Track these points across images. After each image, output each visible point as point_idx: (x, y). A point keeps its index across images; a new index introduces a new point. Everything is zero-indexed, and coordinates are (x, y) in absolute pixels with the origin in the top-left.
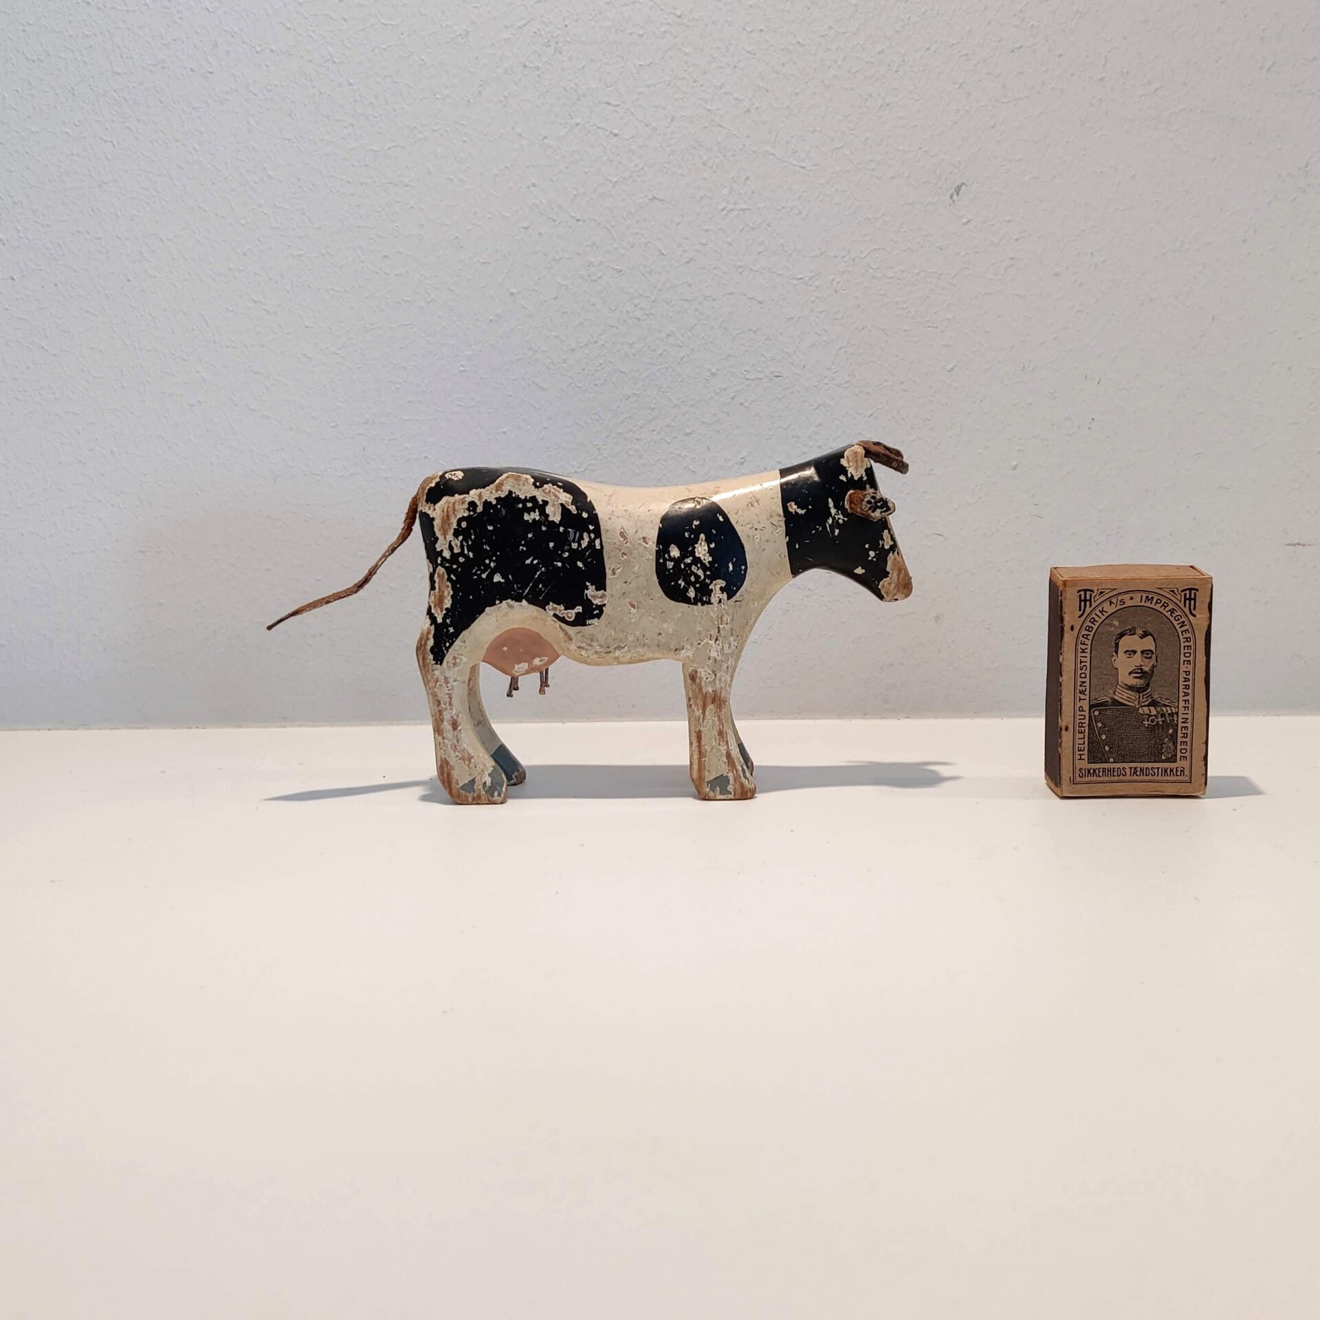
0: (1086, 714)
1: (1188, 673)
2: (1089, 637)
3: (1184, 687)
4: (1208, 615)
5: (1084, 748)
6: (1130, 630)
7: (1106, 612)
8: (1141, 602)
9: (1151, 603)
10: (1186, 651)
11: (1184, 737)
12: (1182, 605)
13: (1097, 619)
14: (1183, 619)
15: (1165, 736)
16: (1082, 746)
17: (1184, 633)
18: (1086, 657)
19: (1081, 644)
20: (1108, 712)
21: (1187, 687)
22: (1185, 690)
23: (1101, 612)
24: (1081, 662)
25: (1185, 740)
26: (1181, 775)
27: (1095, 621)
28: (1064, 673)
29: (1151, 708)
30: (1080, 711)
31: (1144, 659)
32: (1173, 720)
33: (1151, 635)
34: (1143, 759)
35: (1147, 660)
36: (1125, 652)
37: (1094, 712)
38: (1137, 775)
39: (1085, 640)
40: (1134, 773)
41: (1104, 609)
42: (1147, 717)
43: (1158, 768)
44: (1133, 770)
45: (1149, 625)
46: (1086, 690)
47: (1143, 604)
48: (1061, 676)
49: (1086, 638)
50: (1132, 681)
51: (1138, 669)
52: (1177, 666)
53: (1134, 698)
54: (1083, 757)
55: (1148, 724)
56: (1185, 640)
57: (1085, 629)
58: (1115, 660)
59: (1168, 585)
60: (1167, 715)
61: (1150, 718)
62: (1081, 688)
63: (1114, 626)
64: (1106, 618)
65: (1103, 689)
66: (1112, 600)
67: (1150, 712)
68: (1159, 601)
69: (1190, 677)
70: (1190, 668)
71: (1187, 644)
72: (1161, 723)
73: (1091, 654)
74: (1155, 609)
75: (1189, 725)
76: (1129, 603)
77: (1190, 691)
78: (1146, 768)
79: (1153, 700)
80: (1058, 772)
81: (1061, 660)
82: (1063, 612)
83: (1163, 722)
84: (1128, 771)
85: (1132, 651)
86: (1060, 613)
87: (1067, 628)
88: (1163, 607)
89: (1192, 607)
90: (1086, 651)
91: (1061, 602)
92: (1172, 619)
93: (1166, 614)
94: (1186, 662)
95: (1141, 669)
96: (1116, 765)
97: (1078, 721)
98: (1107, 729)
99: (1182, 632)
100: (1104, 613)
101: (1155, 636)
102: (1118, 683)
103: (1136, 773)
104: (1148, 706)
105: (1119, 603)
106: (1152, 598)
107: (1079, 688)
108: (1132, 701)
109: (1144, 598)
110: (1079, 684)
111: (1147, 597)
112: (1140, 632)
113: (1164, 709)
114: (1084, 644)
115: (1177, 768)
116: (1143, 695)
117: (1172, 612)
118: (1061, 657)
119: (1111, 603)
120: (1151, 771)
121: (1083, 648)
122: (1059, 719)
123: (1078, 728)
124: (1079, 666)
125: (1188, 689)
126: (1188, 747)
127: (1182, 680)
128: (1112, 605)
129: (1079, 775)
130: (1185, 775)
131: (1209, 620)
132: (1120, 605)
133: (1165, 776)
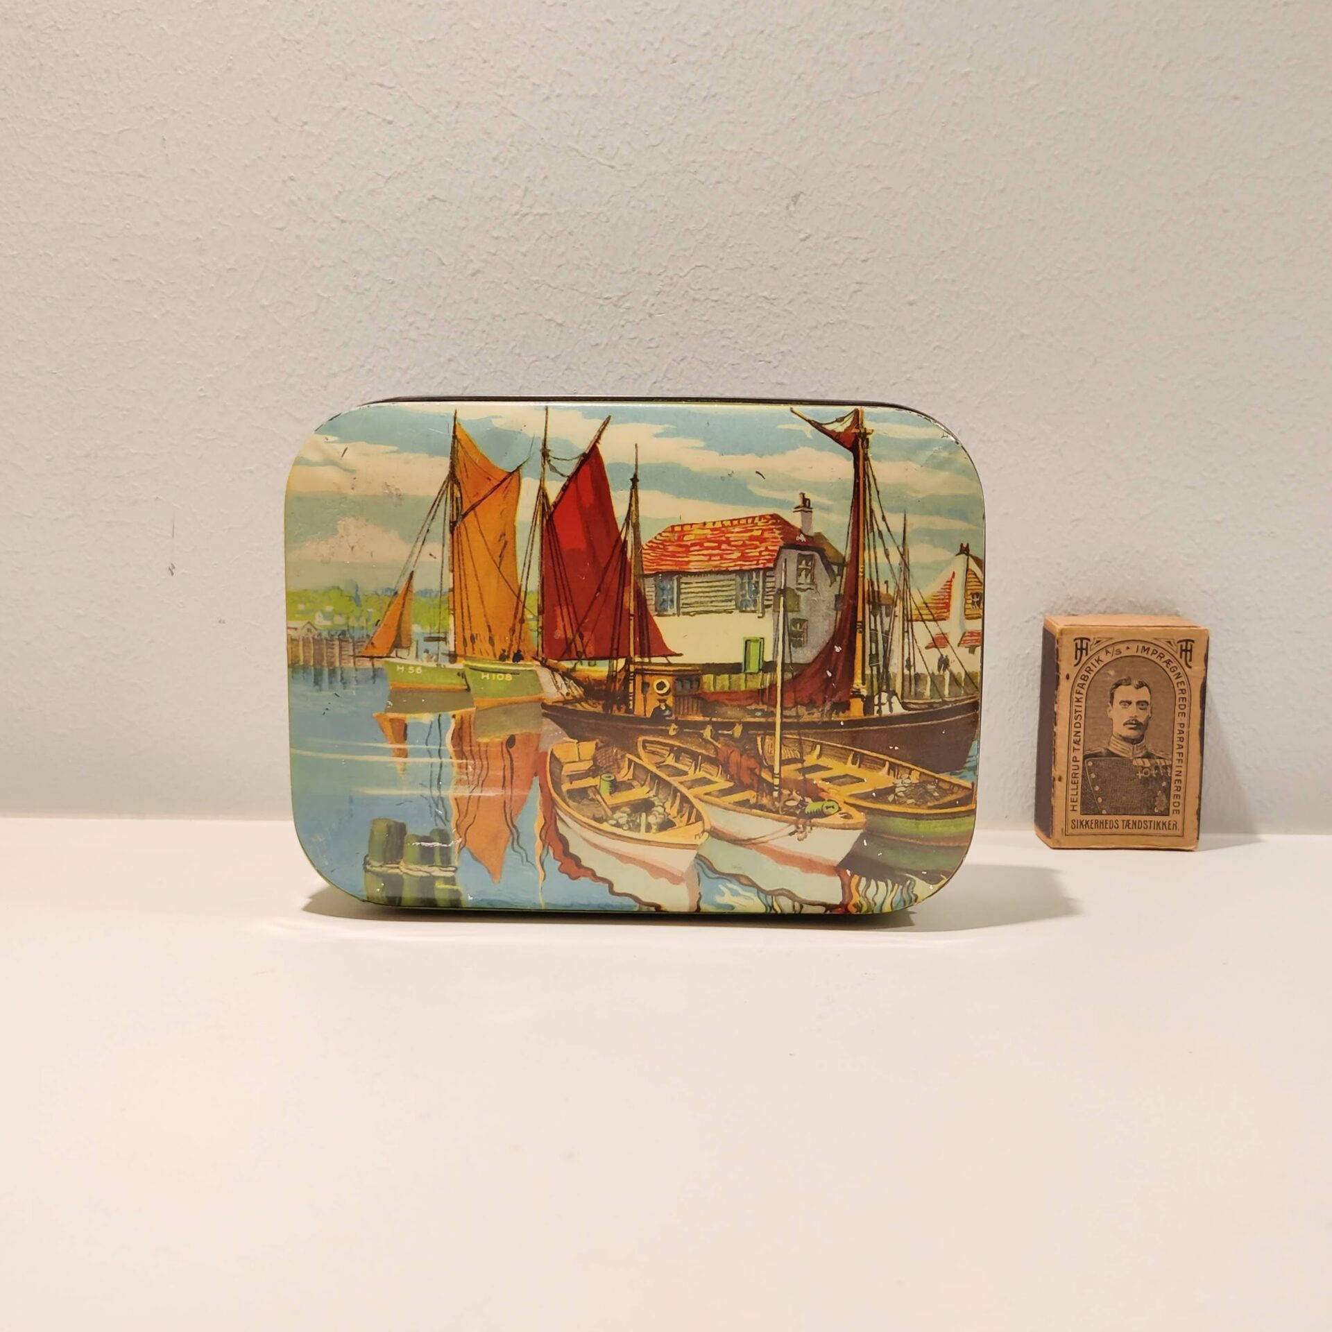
0: (1080, 764)
1: (1182, 726)
2: (1084, 686)
3: (1179, 739)
4: (1204, 667)
7: (1102, 661)
8: (1137, 651)
9: (1147, 653)
10: (1181, 703)
12: (1178, 656)
13: (1092, 667)
14: (1179, 670)
15: (1158, 788)
16: (1075, 797)
17: (1179, 685)
18: (1081, 706)
19: (1077, 693)
20: (1102, 764)
21: (1181, 739)
22: (1180, 743)
23: (1097, 662)
24: (1076, 712)
25: (1178, 793)
26: (1173, 829)
27: (1090, 670)
28: (1058, 722)
30: (1073, 761)
32: (1167, 772)
34: (1135, 812)
37: (1087, 763)
38: (1129, 828)
39: (1080, 689)
40: (1126, 825)
41: (1100, 659)
43: (1151, 821)
46: (1080, 740)
47: (1139, 654)
48: (1056, 724)
49: (1082, 687)
52: (1171, 717)
53: (1128, 749)
54: (1075, 808)
55: (1142, 777)
56: (1180, 692)
57: (1081, 678)
59: (1165, 636)
60: (1160, 767)
62: (1075, 738)
63: (1110, 676)
64: (1103, 666)
65: (1097, 740)
66: (1108, 650)
68: (1155, 652)
69: (1185, 729)
70: (1185, 720)
71: (1182, 696)
72: (1154, 775)
73: (1086, 703)
74: (1151, 660)
75: (1182, 778)
76: (1125, 653)
78: (1139, 821)
79: (1147, 752)
80: (1049, 823)
81: (1055, 709)
82: (1059, 658)
83: (1157, 774)
84: (1120, 824)
87: (1062, 677)
88: (1159, 658)
89: (1188, 658)
90: (1080, 700)
91: (1057, 650)
92: (1168, 670)
93: (1162, 665)
94: (1180, 715)
95: (1136, 720)
96: (1109, 818)
97: (1072, 772)
99: (1177, 684)
100: (1099, 662)
102: (1112, 734)
103: (1128, 826)
104: (1142, 757)
105: (1115, 652)
106: (1149, 649)
109: (1140, 648)
110: (1073, 734)
111: (1144, 647)
112: (1135, 682)
113: (1158, 761)
114: (1079, 693)
115: (1169, 822)
116: (1137, 746)
117: (1168, 663)
118: (1056, 706)
119: (1107, 652)
120: (1143, 825)
121: (1079, 697)
122: (1053, 769)
123: (1071, 779)
124: (1074, 715)
125: (1182, 741)
126: (1181, 801)
127: (1177, 732)
128: (1108, 654)
129: (1072, 826)
130: (1177, 829)
131: (1205, 672)
132: (1116, 654)
133: (1157, 829)
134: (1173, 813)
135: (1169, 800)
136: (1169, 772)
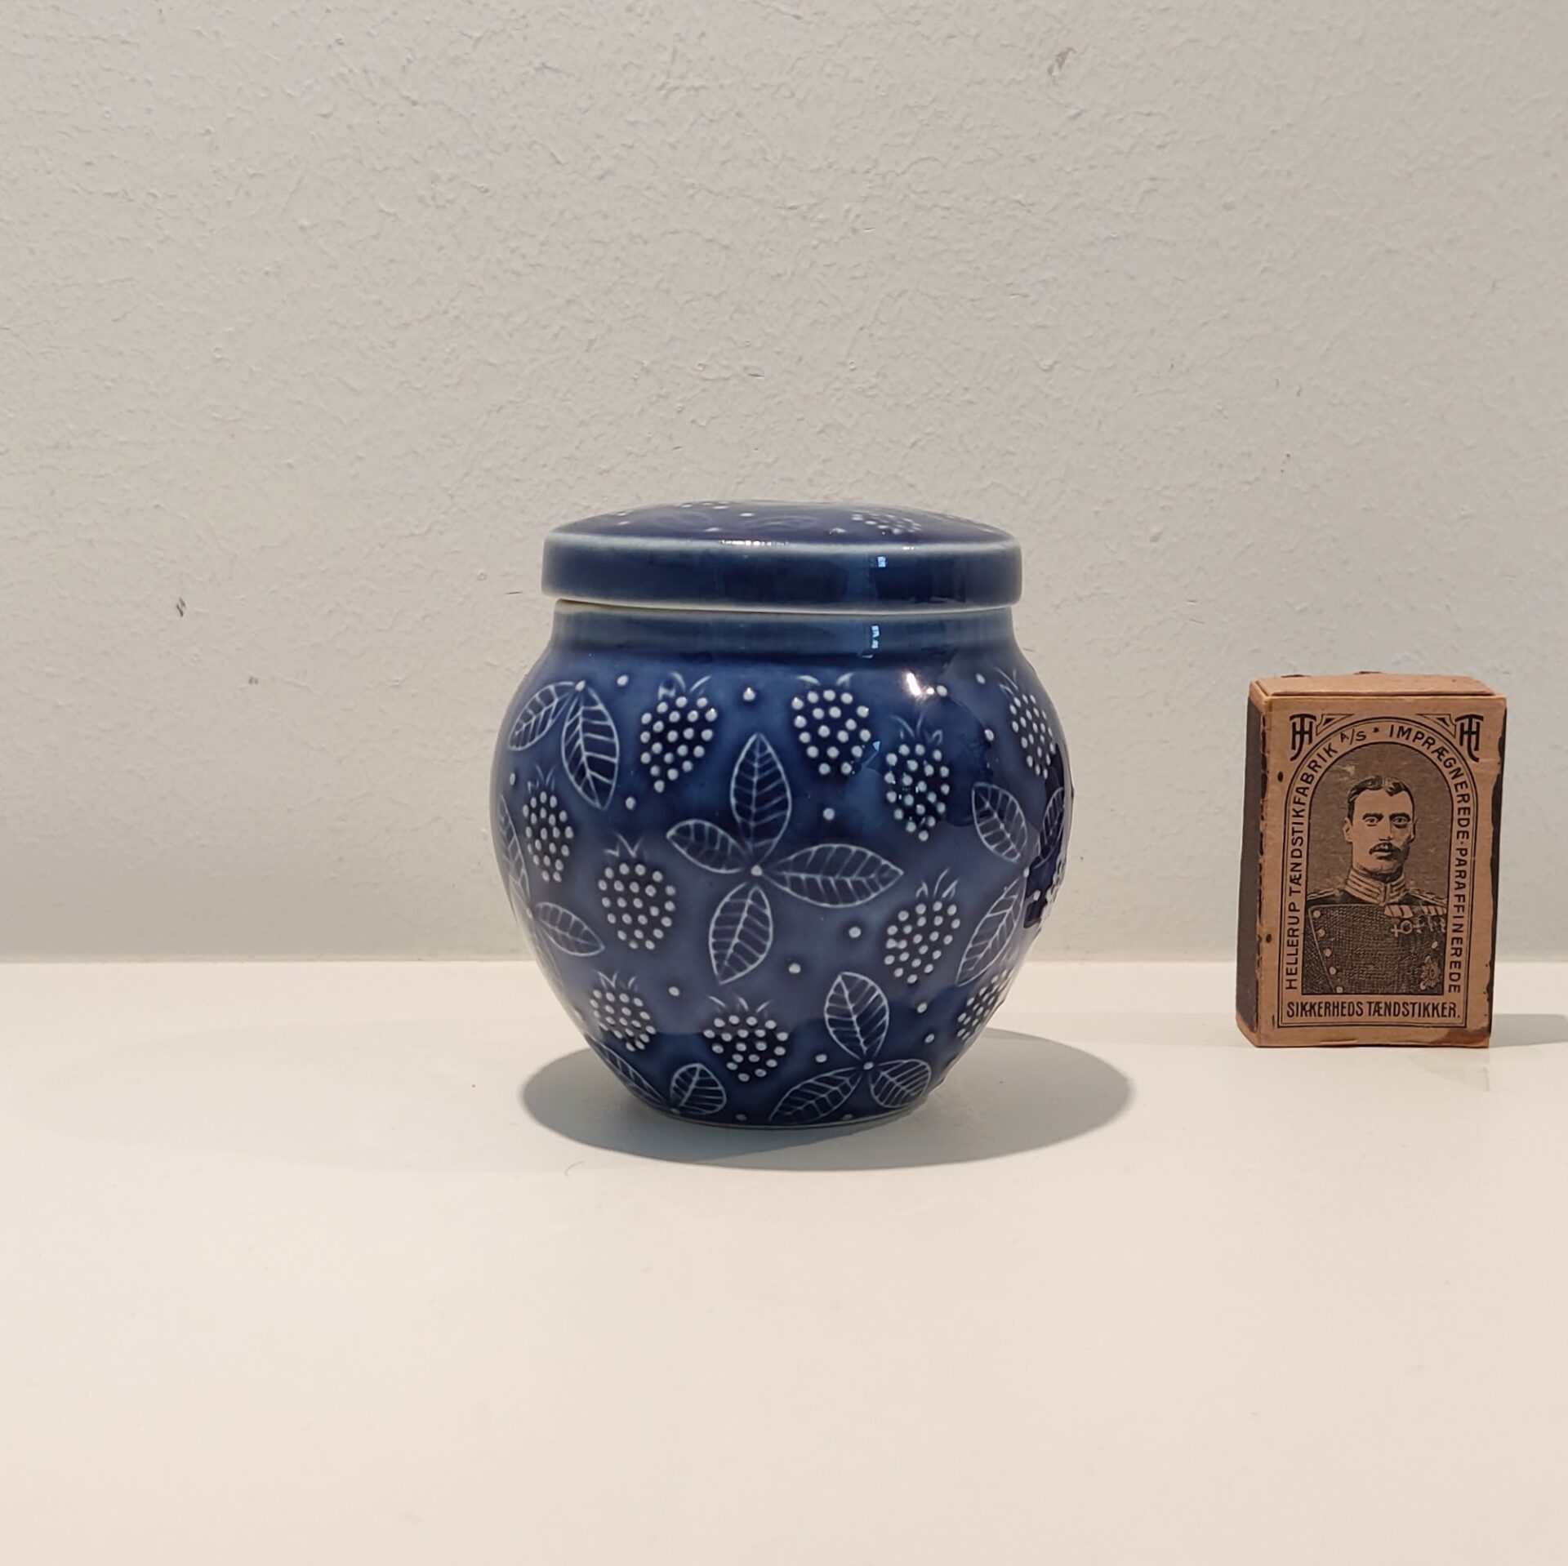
0: (1301, 915)
1: (1464, 852)
2: (1306, 792)
3: (1458, 874)
4: (1498, 759)
5: (1296, 969)
6: (1373, 781)
7: (1336, 752)
8: (1391, 735)
9: (1407, 738)
10: (1462, 816)
11: (1456, 954)
12: (1456, 742)
13: (1320, 761)
14: (1458, 765)
16: (1294, 967)
17: (1459, 787)
18: (1302, 824)
19: (1295, 802)
20: (1335, 913)
21: (1462, 874)
22: (1459, 880)
23: (1328, 752)
24: (1294, 832)
25: (1458, 959)
26: (1450, 1015)
27: (1316, 766)
28: (1265, 850)
29: (1402, 906)
30: (1290, 910)
31: (1394, 828)
32: (1440, 926)
33: (1406, 789)
34: (1389, 989)
36: (1364, 818)
37: (1312, 912)
38: (1379, 1015)
39: (1301, 796)
40: (1375, 1011)
41: (1332, 747)
42: (1398, 921)
43: (1414, 1004)
44: (1373, 1006)
45: (1404, 773)
46: (1300, 876)
47: (1394, 739)
48: (1262, 853)
49: (1303, 794)
51: (1384, 844)
52: (1447, 840)
53: (1377, 891)
55: (1399, 933)
56: (1460, 798)
57: (1302, 779)
58: (1347, 830)
59: (1434, 710)
60: (1429, 918)
62: (1293, 874)
63: (1349, 773)
64: (1336, 760)
65: (1328, 876)
66: (1345, 733)
67: (1403, 914)
68: (1420, 736)
69: (1468, 858)
70: (1468, 844)
71: (1463, 805)
72: (1419, 931)
73: (1309, 819)
74: (1413, 749)
75: (1464, 935)
76: (1372, 738)
77: (1466, 881)
78: (1395, 1003)
80: (1254, 1008)
81: (1261, 829)
82: (1266, 750)
83: (1423, 929)
84: (1365, 1008)
85: (1375, 815)
86: (1262, 752)
87: (1272, 777)
88: (1427, 745)
90: (1301, 814)
91: (1264, 734)
92: (1441, 765)
93: (1431, 756)
94: (1461, 835)
95: (1390, 845)
97: (1288, 927)
98: (1332, 939)
99: (1456, 786)
100: (1331, 753)
101: (1413, 790)
102: (1352, 866)
103: (1379, 1012)
104: (1399, 903)
105: (1355, 737)
106: (1409, 730)
107: (1290, 873)
108: (1374, 895)
109: (1396, 730)
110: (1290, 867)
111: (1401, 728)
112: (1388, 784)
113: (1425, 909)
114: (1299, 803)
115: (1443, 1004)
116: (1392, 886)
117: (1441, 754)
118: (1262, 824)
119: (1343, 737)
120: (1402, 1009)
121: (1298, 810)
122: (1258, 923)
123: (1286, 938)
124: (1291, 838)
125: (1464, 877)
126: (1462, 972)
127: (1454, 862)
128: (1345, 740)
129: (1288, 1012)
130: (1457, 1015)
131: (1500, 767)
132: (1357, 740)
133: (1424, 1016)
134: (1450, 991)
135: (1443, 970)
136: (1443, 925)
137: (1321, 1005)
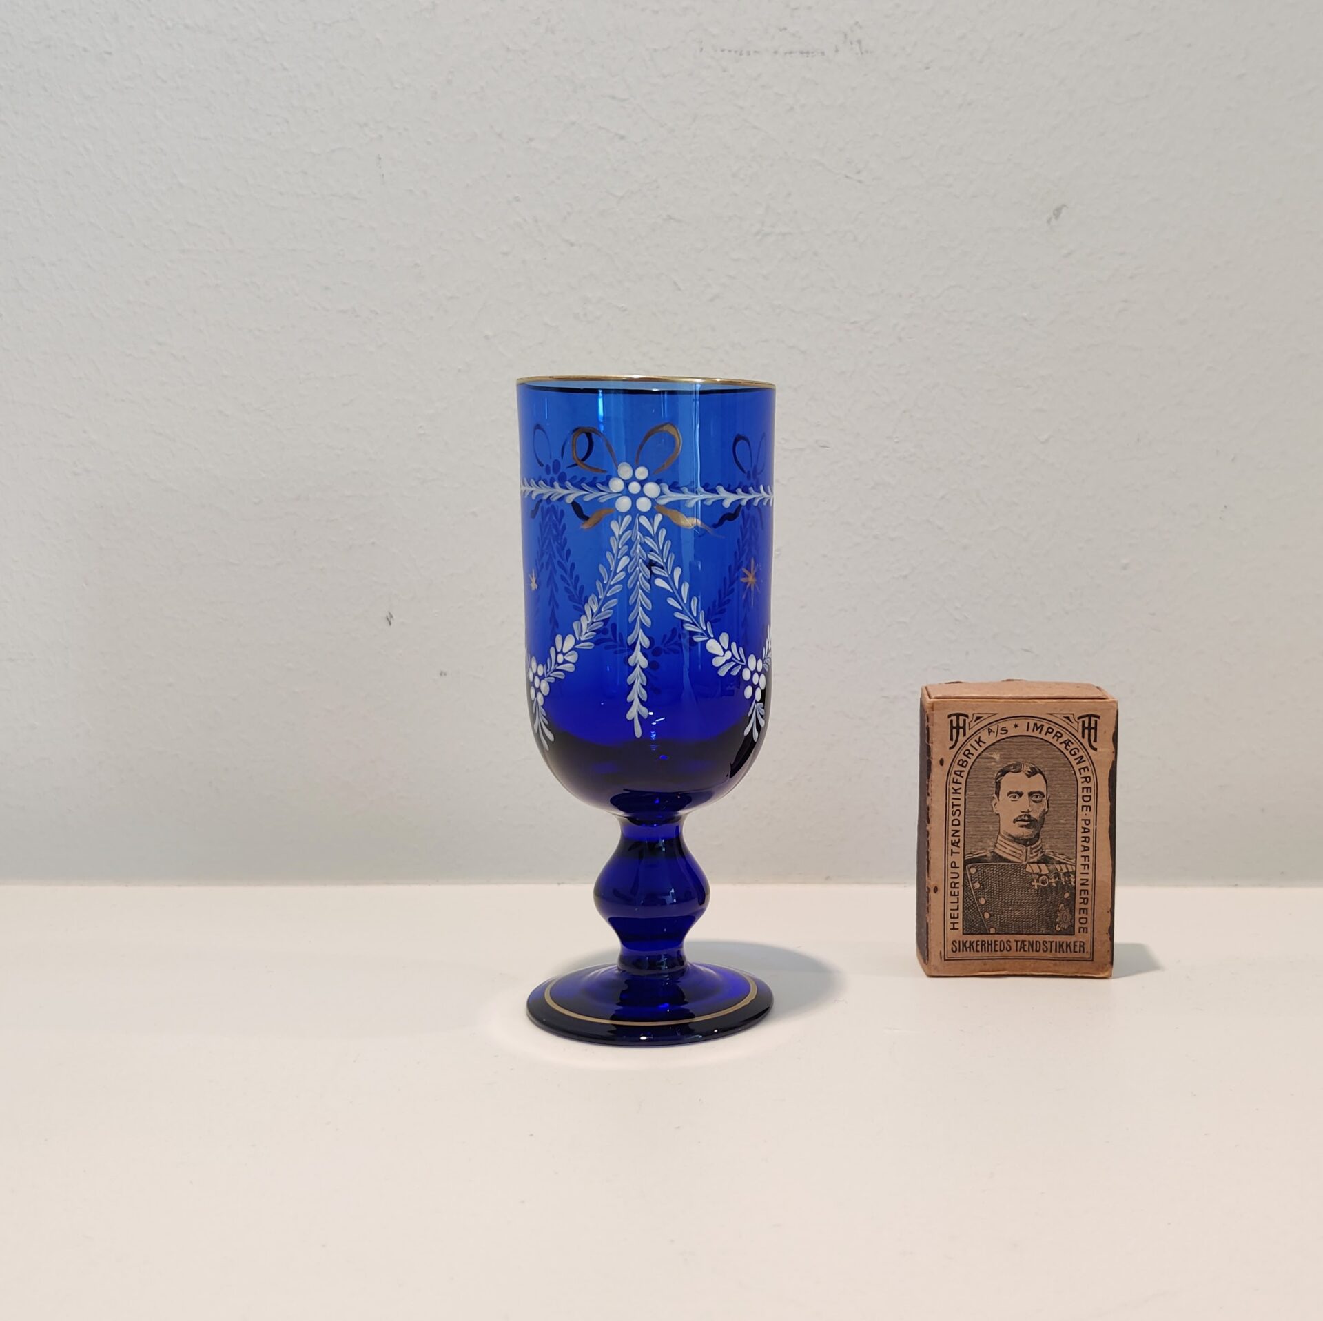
2: (962, 774)
3: (1083, 839)
6: (1015, 766)
8: (1028, 730)
11: (1084, 902)
12: (1079, 735)
14: (1081, 753)
16: (956, 912)
18: (959, 799)
19: (953, 782)
21: (1086, 840)
22: (1084, 844)
23: (978, 743)
25: (1085, 907)
26: (1080, 952)
27: (969, 753)
30: (952, 867)
35: (1035, 804)
38: (1024, 951)
39: (958, 777)
40: (1021, 947)
41: (981, 739)
46: (959, 840)
47: (1030, 733)
48: (929, 822)
49: (960, 775)
50: (1018, 831)
52: (1073, 812)
53: (1020, 852)
57: (958, 764)
61: (1041, 879)
63: (995, 759)
64: (985, 749)
69: (1091, 827)
70: (1090, 815)
75: (1089, 888)
76: (1012, 732)
77: (1090, 845)
79: (1044, 855)
80: (928, 945)
81: (928, 803)
82: (930, 741)
84: (1013, 945)
86: (926, 742)
87: (935, 762)
88: (1056, 738)
91: (928, 729)
92: (1067, 753)
93: (1059, 746)
94: (1085, 808)
97: (950, 881)
99: (1080, 770)
103: (1023, 948)
105: (1000, 731)
106: (1042, 726)
107: (951, 838)
108: (1018, 856)
109: (1032, 725)
110: (951, 832)
111: (1035, 724)
114: (956, 783)
115: (1074, 943)
116: (1031, 848)
118: (928, 799)
119: (990, 731)
120: (1042, 946)
121: (956, 788)
122: (929, 880)
123: (950, 889)
125: (1088, 842)
126: (1089, 917)
127: (1080, 830)
128: (992, 733)
129: (952, 948)
130: (1085, 951)
131: (1114, 755)
132: (1001, 734)
133: (1059, 952)
137: (978, 943)
